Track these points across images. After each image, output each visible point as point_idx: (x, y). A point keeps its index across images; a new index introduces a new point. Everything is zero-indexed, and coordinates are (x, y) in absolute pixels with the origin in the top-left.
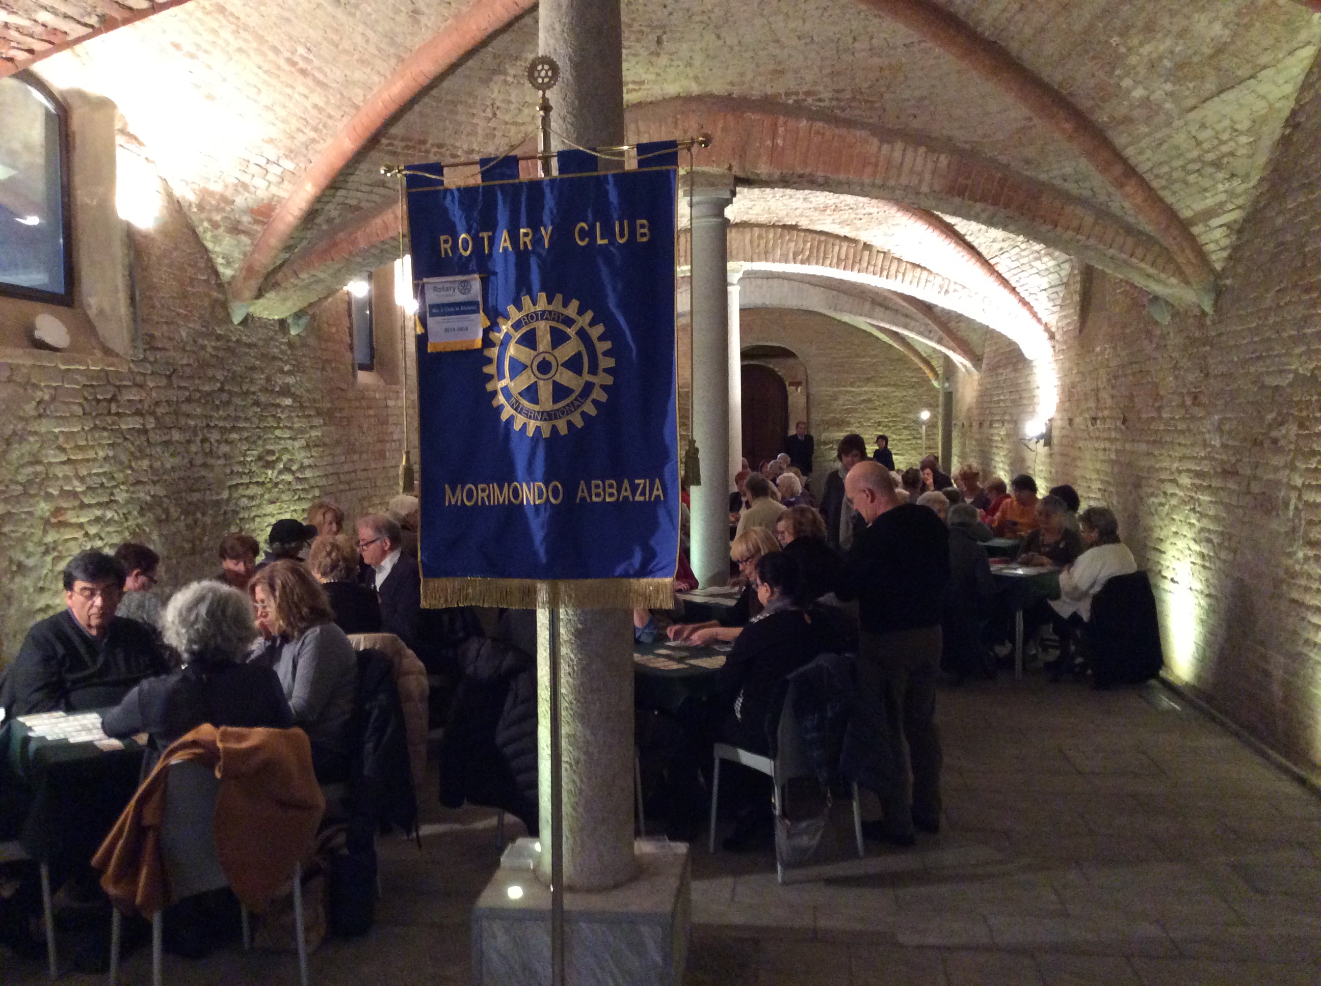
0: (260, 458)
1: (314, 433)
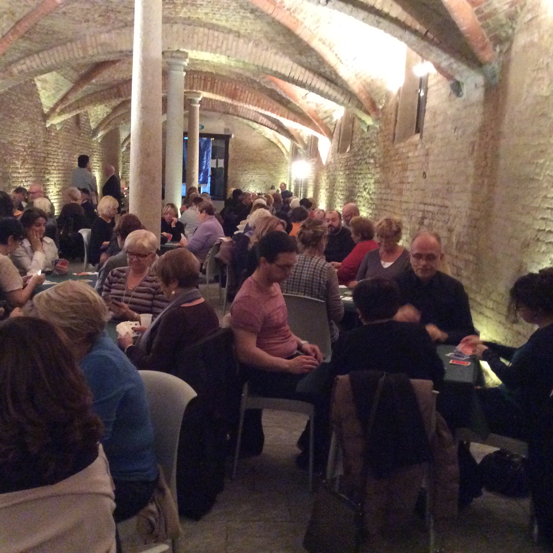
0: (363, 187)
1: (377, 176)
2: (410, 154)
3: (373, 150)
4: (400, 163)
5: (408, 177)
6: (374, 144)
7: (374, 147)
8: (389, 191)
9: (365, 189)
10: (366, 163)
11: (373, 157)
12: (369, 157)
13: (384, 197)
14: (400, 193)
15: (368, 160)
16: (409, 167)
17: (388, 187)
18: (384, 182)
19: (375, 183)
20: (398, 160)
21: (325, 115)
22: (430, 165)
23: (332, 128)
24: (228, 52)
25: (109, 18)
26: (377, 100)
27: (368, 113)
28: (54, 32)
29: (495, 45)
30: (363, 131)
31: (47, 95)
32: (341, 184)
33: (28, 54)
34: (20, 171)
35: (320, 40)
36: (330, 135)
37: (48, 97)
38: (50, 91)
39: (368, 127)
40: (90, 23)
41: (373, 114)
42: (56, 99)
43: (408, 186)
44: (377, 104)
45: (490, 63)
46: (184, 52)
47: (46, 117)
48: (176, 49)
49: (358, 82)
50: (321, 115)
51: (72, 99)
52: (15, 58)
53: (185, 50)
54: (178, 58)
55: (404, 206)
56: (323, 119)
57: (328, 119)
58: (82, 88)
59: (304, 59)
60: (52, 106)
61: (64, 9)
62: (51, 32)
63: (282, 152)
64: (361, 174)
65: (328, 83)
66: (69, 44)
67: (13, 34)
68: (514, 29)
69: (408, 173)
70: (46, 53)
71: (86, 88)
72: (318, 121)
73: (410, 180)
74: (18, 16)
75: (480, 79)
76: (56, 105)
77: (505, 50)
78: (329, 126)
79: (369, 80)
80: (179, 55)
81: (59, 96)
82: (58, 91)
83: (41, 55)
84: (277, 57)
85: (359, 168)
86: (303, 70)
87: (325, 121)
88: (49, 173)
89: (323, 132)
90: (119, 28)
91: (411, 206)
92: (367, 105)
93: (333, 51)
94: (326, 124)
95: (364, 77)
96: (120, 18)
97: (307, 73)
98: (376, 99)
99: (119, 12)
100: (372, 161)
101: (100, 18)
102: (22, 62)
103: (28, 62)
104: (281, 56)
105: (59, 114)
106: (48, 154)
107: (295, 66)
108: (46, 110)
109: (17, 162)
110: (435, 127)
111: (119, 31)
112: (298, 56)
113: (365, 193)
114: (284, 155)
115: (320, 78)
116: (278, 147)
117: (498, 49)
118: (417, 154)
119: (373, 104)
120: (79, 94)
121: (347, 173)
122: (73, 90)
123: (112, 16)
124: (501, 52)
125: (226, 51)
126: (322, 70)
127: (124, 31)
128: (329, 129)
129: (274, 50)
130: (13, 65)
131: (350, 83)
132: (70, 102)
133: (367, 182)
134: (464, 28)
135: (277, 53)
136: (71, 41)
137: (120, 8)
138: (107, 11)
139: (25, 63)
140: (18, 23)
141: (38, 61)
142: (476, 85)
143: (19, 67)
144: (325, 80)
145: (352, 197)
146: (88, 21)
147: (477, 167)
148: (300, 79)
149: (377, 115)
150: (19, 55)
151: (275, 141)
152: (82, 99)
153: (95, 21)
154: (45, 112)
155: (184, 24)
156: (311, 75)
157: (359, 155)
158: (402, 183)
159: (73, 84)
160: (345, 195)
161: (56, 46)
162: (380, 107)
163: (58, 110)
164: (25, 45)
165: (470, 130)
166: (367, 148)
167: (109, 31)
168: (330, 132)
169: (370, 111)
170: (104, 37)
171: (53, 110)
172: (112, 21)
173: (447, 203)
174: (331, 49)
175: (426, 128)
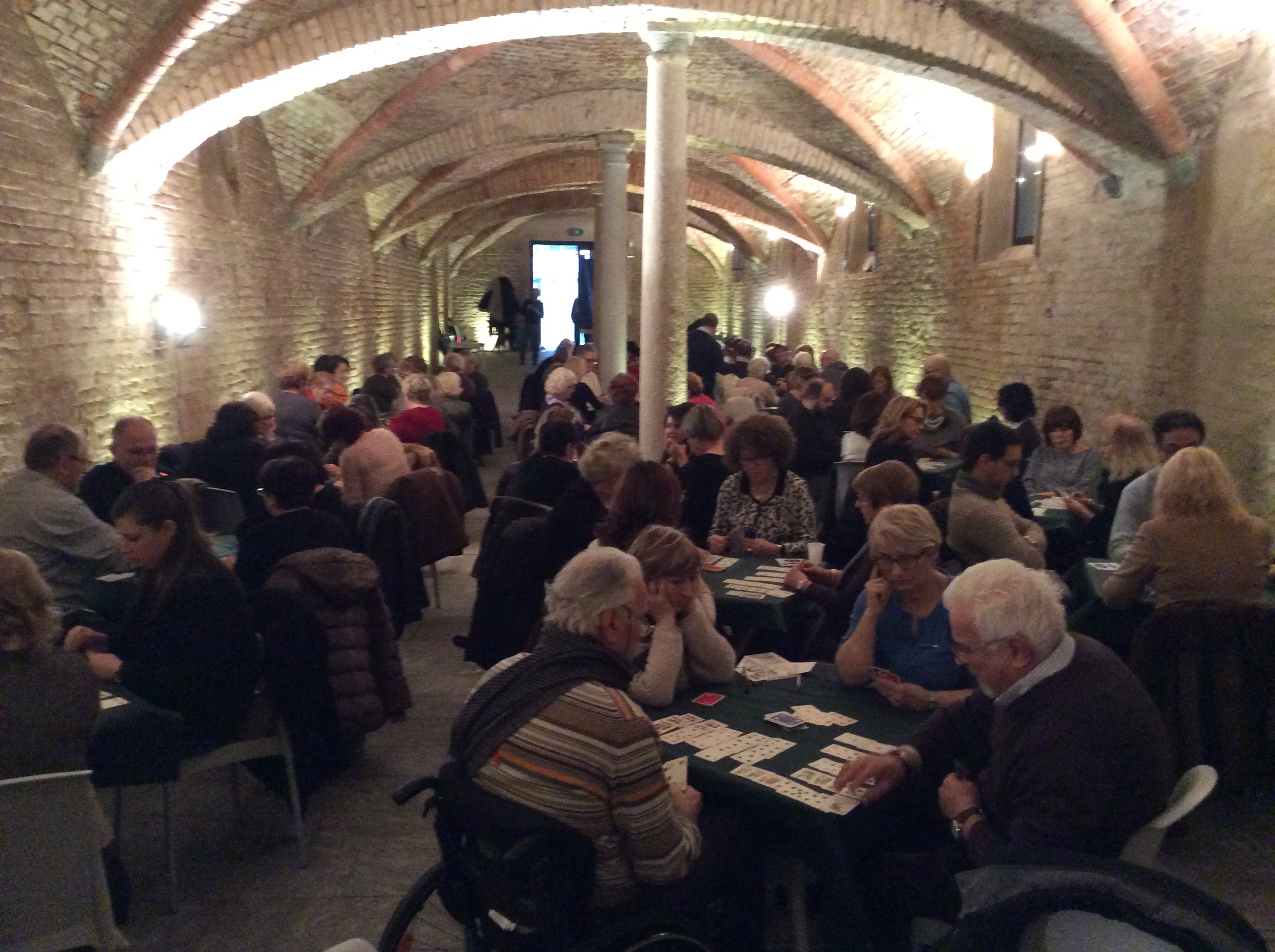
0: (910, 327)
1: (942, 311)
2: (1015, 280)
3: (930, 270)
4: (991, 292)
5: (1011, 314)
6: (931, 261)
7: (932, 265)
8: (969, 336)
9: (914, 332)
10: (913, 290)
11: (928, 280)
12: (919, 280)
13: (960, 344)
14: (996, 338)
15: (917, 285)
16: (1014, 299)
17: (967, 328)
18: (956, 321)
19: (935, 322)
20: (988, 287)
21: (819, 211)
22: (1060, 299)
23: (828, 230)
24: (699, 130)
25: (517, 85)
26: (936, 194)
27: (920, 212)
28: (435, 113)
29: (1190, 129)
30: (904, 240)
31: (376, 201)
32: (855, 322)
33: (391, 147)
34: (350, 326)
35: (852, 105)
36: (826, 243)
37: (377, 204)
38: (381, 196)
39: (915, 233)
40: (488, 97)
41: (930, 215)
42: (391, 207)
43: (1014, 329)
44: (936, 198)
45: (1181, 155)
46: (629, 133)
47: (374, 235)
48: (618, 129)
49: (908, 166)
50: (811, 212)
51: (414, 205)
52: (371, 154)
53: (631, 130)
54: (618, 142)
55: (1006, 360)
56: (814, 218)
57: (823, 218)
58: (432, 186)
59: (817, 134)
60: (383, 218)
61: (455, 79)
62: (429, 113)
63: (712, 267)
64: (902, 307)
65: (857, 168)
66: (453, 130)
67: (379, 120)
68: (1220, 106)
69: (1011, 309)
70: (417, 145)
71: (440, 186)
72: (806, 220)
73: (1017, 319)
74: (389, 92)
75: (1157, 175)
76: (390, 217)
77: (1205, 134)
78: (823, 227)
79: (925, 163)
80: (621, 138)
81: (395, 203)
82: (395, 194)
83: (411, 150)
84: (775, 133)
85: (898, 297)
86: (816, 150)
87: (817, 221)
88: (380, 325)
89: (815, 238)
90: (527, 101)
91: (1021, 360)
92: (921, 200)
93: (871, 122)
94: (819, 224)
95: (917, 160)
96: (532, 86)
97: (823, 155)
98: (936, 190)
99: (532, 77)
100: (927, 287)
101: (505, 87)
102: (382, 159)
103: (391, 160)
104: (781, 131)
105: (394, 230)
106: (377, 294)
107: (804, 144)
108: (374, 225)
109: (346, 312)
110: (1065, 240)
111: (528, 105)
112: (808, 131)
113: (913, 338)
114: (715, 270)
115: (844, 162)
116: (705, 259)
117: (1194, 134)
118: (1028, 279)
119: (931, 198)
120: (425, 197)
121: (870, 303)
122: (417, 191)
123: (521, 82)
124: (1198, 138)
125: (696, 127)
126: (846, 149)
127: (536, 105)
128: (823, 233)
129: (769, 123)
130: (367, 166)
131: (897, 168)
132: (411, 210)
133: (917, 320)
134: (1148, 107)
135: (774, 127)
136: (455, 125)
137: (534, 72)
138: (516, 76)
139: (386, 162)
140: (387, 102)
141: (406, 158)
142: (1148, 182)
143: (378, 169)
144: (850, 165)
145: (884, 344)
146: (484, 93)
147: (1158, 303)
148: (812, 165)
149: (937, 215)
150: (377, 149)
151: (701, 249)
152: (426, 205)
153: (495, 92)
154: (373, 229)
155: (629, 89)
156: (829, 158)
157: (895, 277)
158: (1000, 323)
159: (418, 183)
160: (867, 340)
161: (433, 133)
162: (942, 203)
163: (392, 224)
164: (391, 134)
165: (1140, 249)
166: (914, 267)
167: (514, 107)
168: (825, 236)
169: (924, 210)
170: (507, 116)
171: (384, 224)
172: (520, 89)
173: (1100, 357)
174: (867, 118)
175: (1046, 241)
